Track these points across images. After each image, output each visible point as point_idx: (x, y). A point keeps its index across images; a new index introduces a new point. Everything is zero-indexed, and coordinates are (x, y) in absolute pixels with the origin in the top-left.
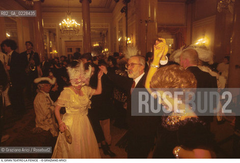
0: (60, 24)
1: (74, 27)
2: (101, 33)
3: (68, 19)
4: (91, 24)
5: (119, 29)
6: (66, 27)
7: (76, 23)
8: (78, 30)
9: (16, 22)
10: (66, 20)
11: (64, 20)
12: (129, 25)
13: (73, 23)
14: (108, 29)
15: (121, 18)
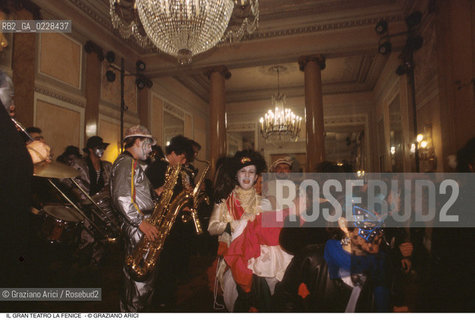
0: (262, 120)
1: (289, 125)
2: (348, 139)
3: (277, 109)
4: (325, 117)
5: (391, 125)
6: (272, 126)
7: (293, 116)
8: (298, 131)
9: (182, 122)
10: (274, 111)
11: (270, 111)
12: (418, 107)
13: (288, 116)
14: (363, 126)
15: (395, 96)
